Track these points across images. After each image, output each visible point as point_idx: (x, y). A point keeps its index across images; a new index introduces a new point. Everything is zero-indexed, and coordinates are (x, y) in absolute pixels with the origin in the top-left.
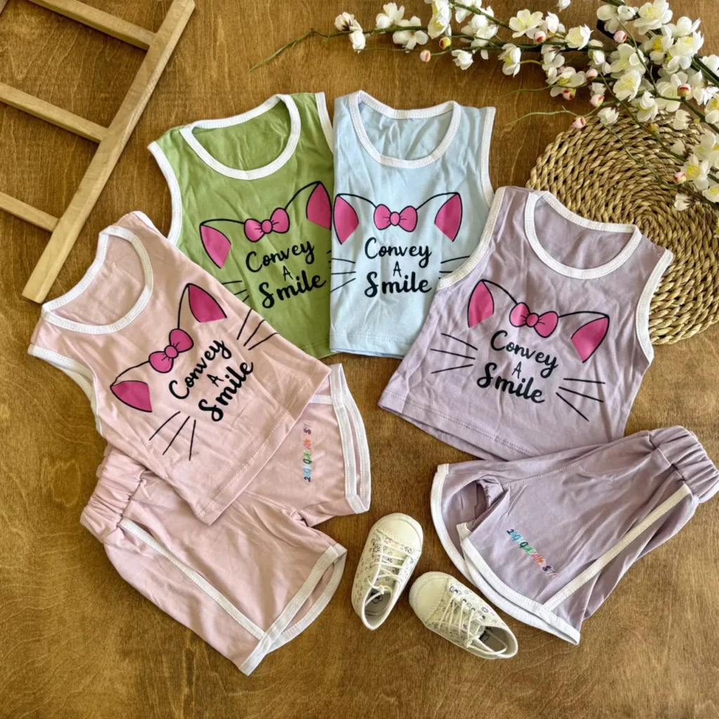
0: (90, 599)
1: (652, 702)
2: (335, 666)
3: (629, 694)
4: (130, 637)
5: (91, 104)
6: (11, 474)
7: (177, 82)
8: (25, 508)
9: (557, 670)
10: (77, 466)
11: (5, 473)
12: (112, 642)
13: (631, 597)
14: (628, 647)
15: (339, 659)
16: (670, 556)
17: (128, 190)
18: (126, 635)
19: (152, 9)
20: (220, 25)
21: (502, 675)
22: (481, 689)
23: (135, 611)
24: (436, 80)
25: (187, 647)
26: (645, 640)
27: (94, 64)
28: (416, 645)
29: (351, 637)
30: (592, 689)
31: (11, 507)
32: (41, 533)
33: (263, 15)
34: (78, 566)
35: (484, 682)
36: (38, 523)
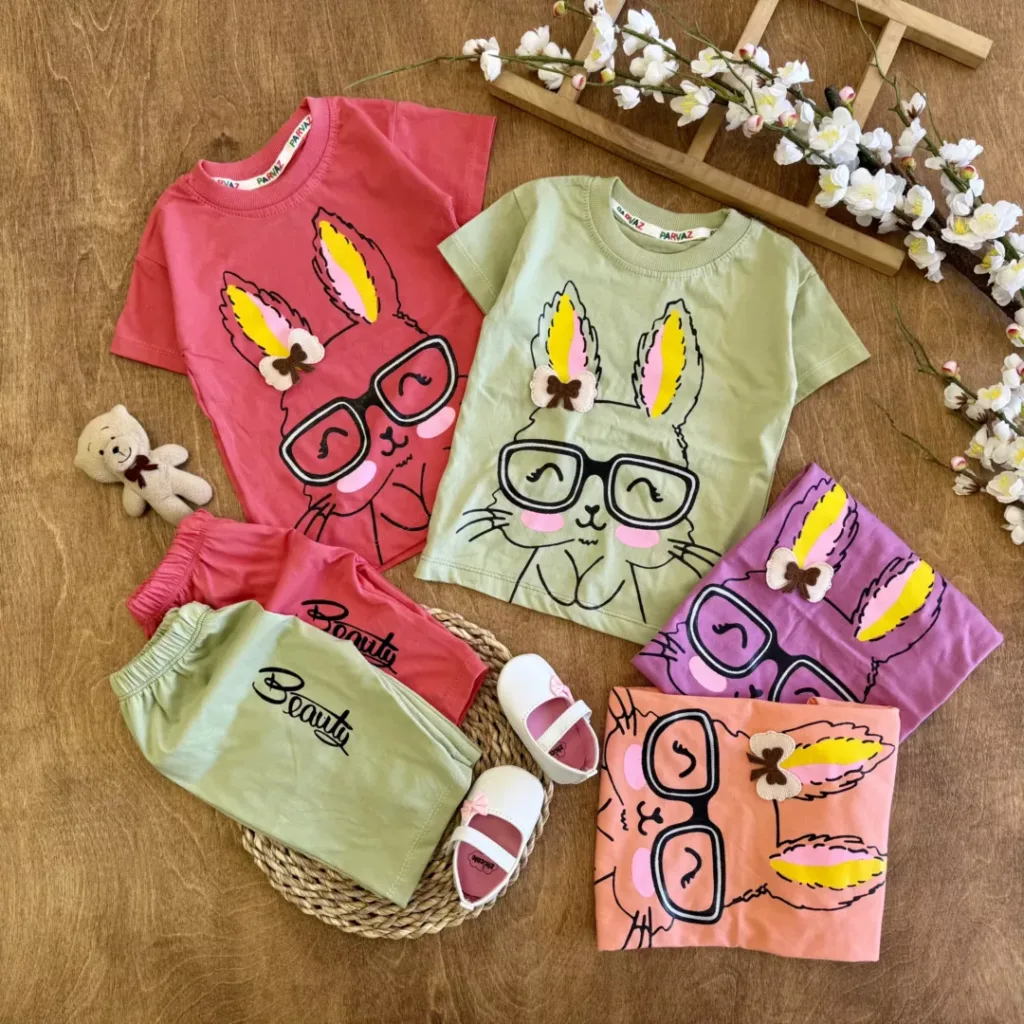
0: (300, 963)
1: (1019, 1011)
2: (621, 1012)
3: (991, 1004)
4: (358, 1005)
6: (176, 815)
8: (199, 855)
9: (899, 983)
11: (168, 814)
12: (335, 1013)
13: (982, 884)
14: (984, 946)
15: (625, 1002)
18: (353, 1003)
21: (831, 998)
22: (807, 1019)
23: (361, 973)
25: (433, 1008)
26: (1005, 935)
28: (721, 973)
29: (638, 973)
30: (945, 1003)
31: (182, 857)
32: (225, 885)
35: (810, 1009)
36: (220, 874)
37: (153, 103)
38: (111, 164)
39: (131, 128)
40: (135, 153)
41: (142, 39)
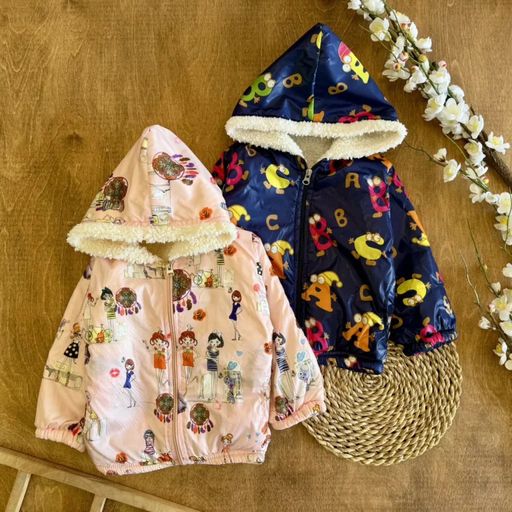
37: (39, 113)
38: (14, 144)
39: (26, 125)
40: (27, 138)
41: (37, 78)
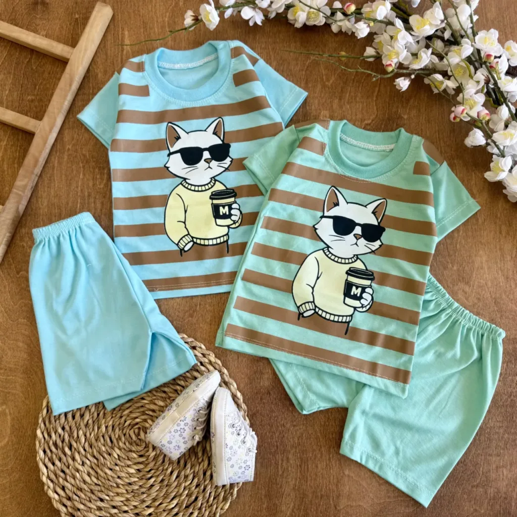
5: (19, 106)
7: (91, 85)
10: (7, 411)
16: (510, 489)
17: (50, 177)
19: (70, 24)
20: (126, 37)
24: (307, 80)
27: (22, 72)
33: (163, 27)
34: (8, 496)
